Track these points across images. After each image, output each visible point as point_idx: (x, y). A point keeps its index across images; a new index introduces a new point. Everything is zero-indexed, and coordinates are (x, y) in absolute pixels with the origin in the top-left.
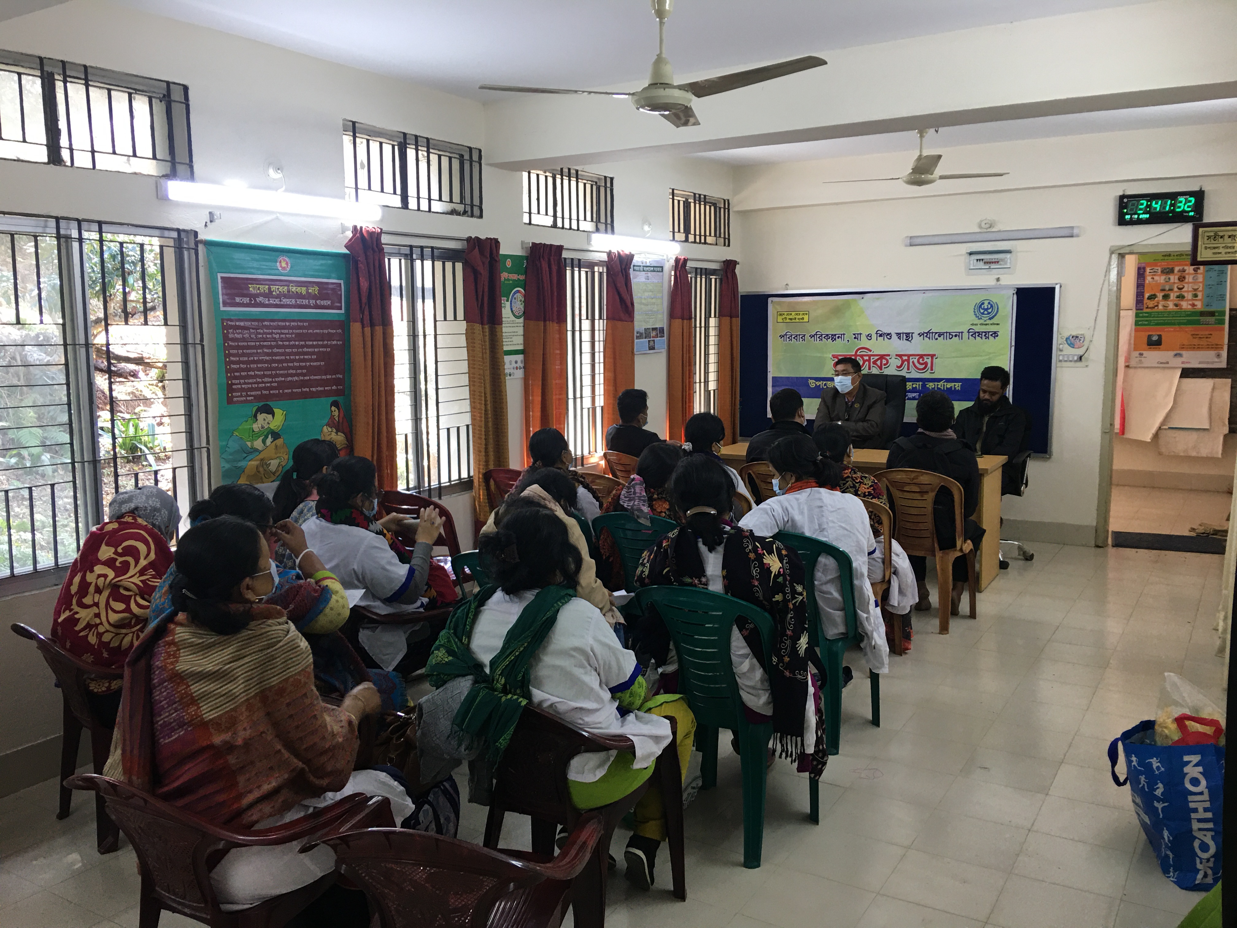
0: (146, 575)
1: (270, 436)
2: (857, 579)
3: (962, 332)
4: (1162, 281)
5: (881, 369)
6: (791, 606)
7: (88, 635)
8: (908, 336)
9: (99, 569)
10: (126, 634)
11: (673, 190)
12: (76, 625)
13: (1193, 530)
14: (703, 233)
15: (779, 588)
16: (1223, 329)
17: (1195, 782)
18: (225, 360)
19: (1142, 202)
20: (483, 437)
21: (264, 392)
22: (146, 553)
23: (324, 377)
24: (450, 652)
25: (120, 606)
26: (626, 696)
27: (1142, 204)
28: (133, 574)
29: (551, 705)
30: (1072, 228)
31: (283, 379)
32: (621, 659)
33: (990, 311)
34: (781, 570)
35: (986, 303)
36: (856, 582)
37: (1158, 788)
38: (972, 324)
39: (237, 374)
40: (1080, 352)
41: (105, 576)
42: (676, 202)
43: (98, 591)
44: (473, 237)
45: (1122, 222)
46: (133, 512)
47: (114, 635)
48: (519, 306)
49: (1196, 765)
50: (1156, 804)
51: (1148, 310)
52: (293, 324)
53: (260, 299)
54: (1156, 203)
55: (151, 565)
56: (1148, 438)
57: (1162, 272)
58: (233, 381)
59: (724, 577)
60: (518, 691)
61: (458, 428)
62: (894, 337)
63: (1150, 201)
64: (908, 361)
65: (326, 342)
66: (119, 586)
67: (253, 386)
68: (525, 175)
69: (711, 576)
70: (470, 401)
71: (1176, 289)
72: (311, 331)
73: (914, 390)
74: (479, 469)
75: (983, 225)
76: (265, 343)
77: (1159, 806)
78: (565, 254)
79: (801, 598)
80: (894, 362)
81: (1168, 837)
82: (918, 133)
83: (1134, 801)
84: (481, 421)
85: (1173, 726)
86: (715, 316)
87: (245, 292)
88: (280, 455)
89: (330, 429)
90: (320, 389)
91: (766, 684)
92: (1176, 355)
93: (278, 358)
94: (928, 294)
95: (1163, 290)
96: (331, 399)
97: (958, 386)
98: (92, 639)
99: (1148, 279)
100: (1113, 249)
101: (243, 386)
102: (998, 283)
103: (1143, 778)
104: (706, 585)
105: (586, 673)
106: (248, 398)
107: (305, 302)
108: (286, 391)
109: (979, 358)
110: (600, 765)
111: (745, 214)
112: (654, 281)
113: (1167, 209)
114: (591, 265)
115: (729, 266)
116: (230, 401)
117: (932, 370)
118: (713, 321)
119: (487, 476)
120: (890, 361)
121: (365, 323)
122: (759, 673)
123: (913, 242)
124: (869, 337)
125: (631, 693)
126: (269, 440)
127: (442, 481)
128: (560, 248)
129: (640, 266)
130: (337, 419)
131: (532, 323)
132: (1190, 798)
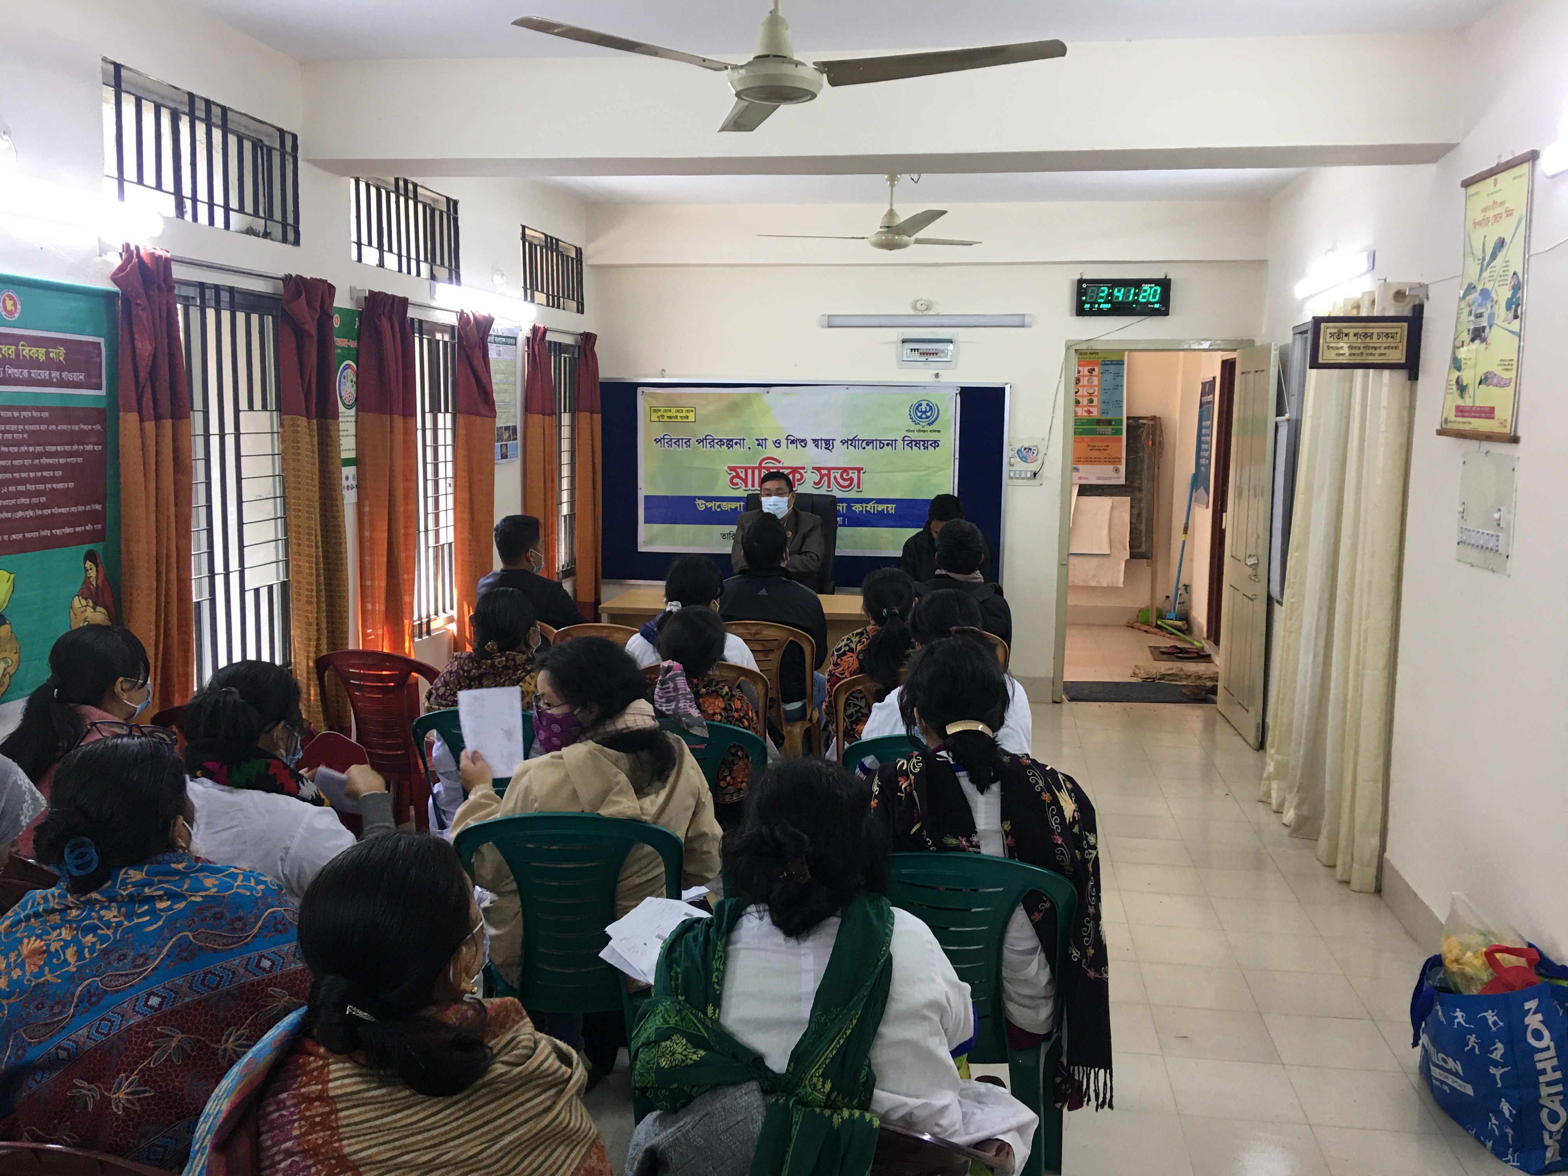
3: (896, 441)
6: (1088, 864)
8: (829, 444)
11: (524, 228)
13: (1135, 674)
14: (556, 293)
16: (1120, 440)
17: (1538, 1035)
19: (1103, 288)
20: (314, 600)
23: (73, 509)
27: (1103, 291)
29: (906, 1114)
30: (1024, 315)
31: (9, 515)
33: (929, 414)
34: (1074, 814)
35: (924, 404)
37: (1496, 1049)
38: (908, 431)
40: (1034, 467)
42: (527, 245)
44: (294, 275)
48: (349, 390)
49: (1535, 1013)
50: (1492, 1070)
52: (24, 414)
54: (1119, 291)
59: (1007, 833)
60: (857, 1100)
61: (270, 589)
62: (810, 444)
63: (1112, 288)
64: (829, 476)
65: (75, 447)
68: (353, 181)
69: (985, 831)
70: (283, 543)
72: (54, 427)
74: (308, 652)
75: (919, 306)
77: (1497, 1072)
78: (411, 313)
79: (1094, 853)
80: (811, 477)
81: (1510, 1111)
82: (887, 180)
84: (311, 575)
85: (1481, 963)
88: (9, 655)
89: (84, 602)
90: (68, 530)
91: (1050, 988)
94: (852, 390)
96: (87, 547)
97: (891, 508)
100: (1069, 344)
102: (937, 380)
103: (1472, 1039)
104: (979, 847)
107: (44, 374)
108: (14, 537)
109: (916, 473)
111: (599, 268)
112: (509, 359)
113: (1131, 298)
114: (435, 330)
115: (588, 339)
117: (859, 487)
119: (321, 665)
120: (805, 475)
121: (145, 413)
122: (1044, 975)
123: (832, 322)
124: (777, 443)
128: (404, 303)
129: (496, 336)
130: (94, 583)
131: (370, 417)
132: (1537, 1057)
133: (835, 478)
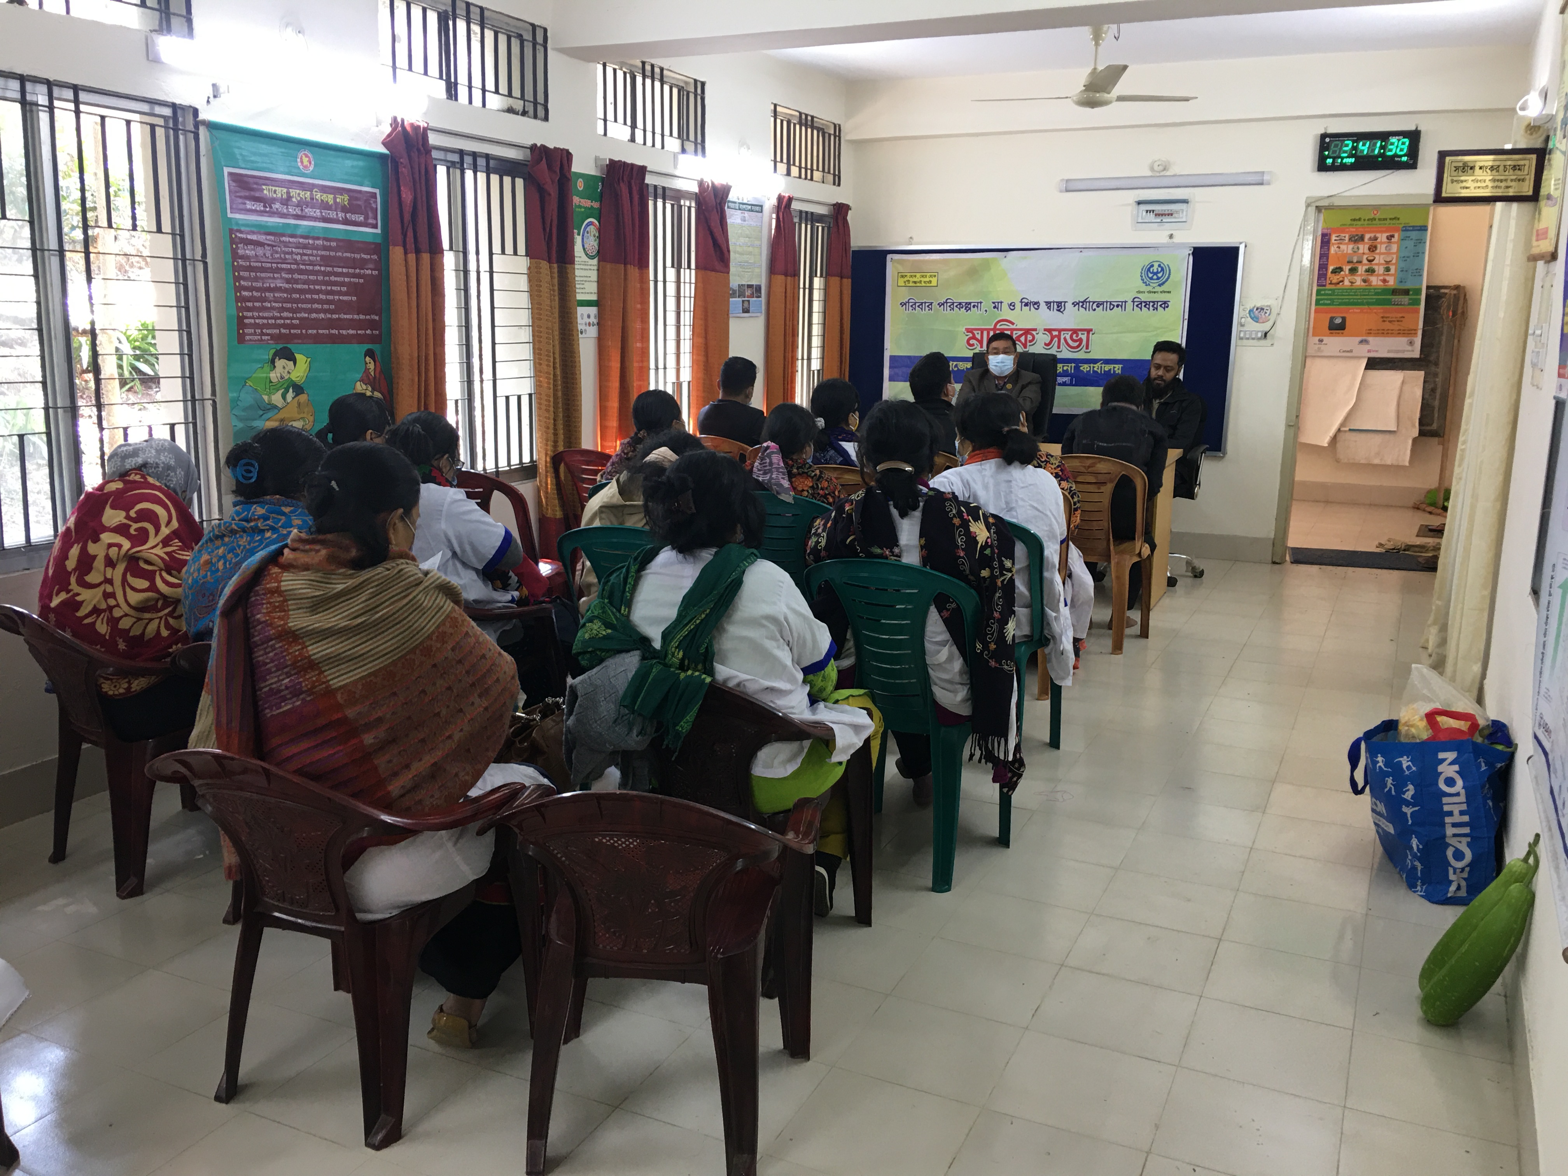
0: (171, 546)
1: (291, 390)
2: (1047, 570)
3: (1126, 302)
4: (1350, 251)
5: (1025, 347)
6: (999, 584)
7: (95, 621)
8: (1060, 306)
9: (107, 538)
10: (151, 620)
11: (775, 105)
12: (77, 611)
13: (1381, 545)
14: (809, 167)
15: (986, 562)
16: (1418, 311)
17: (1450, 782)
18: (235, 284)
19: (1346, 142)
20: (552, 409)
21: (283, 331)
22: (167, 519)
24: (608, 625)
25: (144, 584)
26: (818, 679)
27: (1347, 146)
28: (154, 544)
29: (739, 685)
30: (1263, 173)
31: (306, 315)
32: (817, 633)
33: (1160, 275)
34: (989, 540)
35: (1156, 265)
36: (1046, 574)
37: (1408, 790)
38: (1139, 292)
39: (250, 304)
40: (1266, 327)
41: (119, 546)
42: (779, 121)
43: (110, 563)
44: (539, 145)
45: (1322, 167)
46: (142, 467)
47: (135, 620)
48: (592, 243)
49: (1451, 764)
50: (1405, 809)
51: (1332, 287)
52: (317, 242)
53: (277, 206)
54: (1364, 145)
55: (175, 534)
56: (1325, 442)
57: (1350, 239)
58: (245, 313)
59: (922, 547)
60: (700, 667)
61: (519, 397)
62: (1043, 306)
63: (1357, 141)
64: (1059, 337)
65: (357, 271)
66: (138, 559)
67: (270, 321)
68: (600, 67)
69: (907, 545)
70: (534, 363)
71: (1365, 261)
72: (340, 254)
73: (1065, 374)
74: (546, 450)
75: (1156, 168)
76: (284, 266)
77: (1408, 810)
78: (649, 180)
79: (1010, 575)
80: (1042, 338)
81: (1418, 846)
82: (1092, 38)
83: (1373, 810)
84: (548, 389)
85: (1423, 724)
86: (821, 276)
87: (257, 194)
88: (305, 415)
89: (364, 387)
90: (351, 332)
91: (965, 677)
92: (1361, 342)
93: (299, 286)
94: (1086, 253)
95: (1349, 262)
96: (366, 347)
98: (102, 628)
99: (1333, 250)
100: (1309, 201)
101: (257, 321)
102: (1171, 241)
103: (1390, 781)
104: (900, 557)
105: (778, 647)
106: (263, 338)
107: (332, 214)
108: (310, 331)
109: (1145, 334)
110: (791, 759)
111: (860, 144)
112: (752, 223)
113: (1376, 152)
114: (677, 196)
115: (840, 210)
116: (241, 339)
117: (1087, 348)
118: (817, 282)
119: (556, 460)
120: (1036, 336)
121: (408, 246)
122: (958, 664)
123: (1070, 187)
124: (1012, 306)
125: (824, 677)
126: (290, 395)
127: (500, 466)
128: (643, 170)
129: (735, 203)
130: (373, 374)
131: (609, 266)
132: (1445, 800)
133: (1065, 339)
